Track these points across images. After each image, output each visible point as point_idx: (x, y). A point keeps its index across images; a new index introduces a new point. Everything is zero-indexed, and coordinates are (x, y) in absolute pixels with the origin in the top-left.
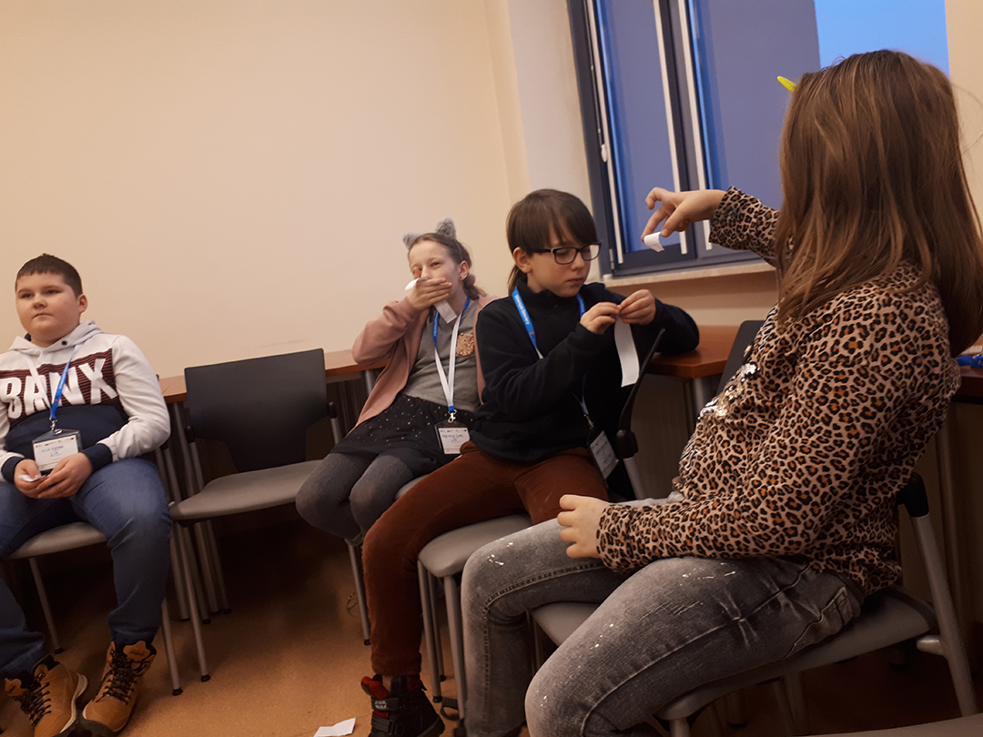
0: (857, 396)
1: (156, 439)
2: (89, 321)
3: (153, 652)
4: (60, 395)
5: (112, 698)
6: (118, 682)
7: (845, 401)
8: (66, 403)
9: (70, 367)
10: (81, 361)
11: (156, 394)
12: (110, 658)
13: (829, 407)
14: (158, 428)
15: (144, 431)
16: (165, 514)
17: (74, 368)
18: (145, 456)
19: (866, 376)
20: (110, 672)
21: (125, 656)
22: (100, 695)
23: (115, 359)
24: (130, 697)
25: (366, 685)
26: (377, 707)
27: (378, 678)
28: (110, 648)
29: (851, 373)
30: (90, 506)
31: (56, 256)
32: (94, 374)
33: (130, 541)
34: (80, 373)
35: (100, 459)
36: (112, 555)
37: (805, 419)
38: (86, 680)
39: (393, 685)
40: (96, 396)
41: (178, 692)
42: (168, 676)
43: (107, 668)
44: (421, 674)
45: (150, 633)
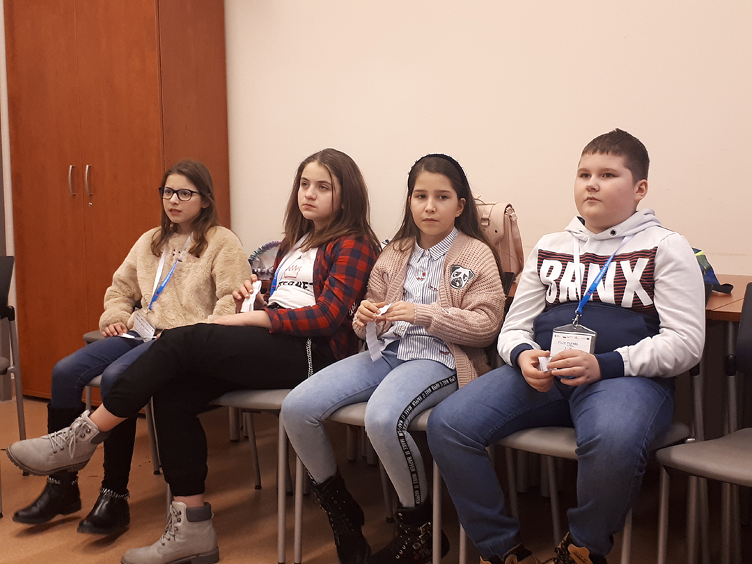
9: (612, 260)
10: (625, 257)
40: (628, 299)
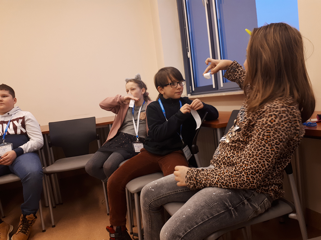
0: (274, 138)
1: (39, 146)
2: (17, 107)
3: (36, 217)
4: (7, 131)
5: (21, 233)
6: (24, 228)
7: (270, 139)
8: (8, 134)
9: (10, 122)
10: (14, 120)
11: (39, 131)
12: (21, 220)
13: (265, 141)
14: (39, 143)
15: (35, 144)
16: (41, 171)
17: (12, 122)
18: (35, 152)
19: (276, 131)
20: (21, 224)
21: (26, 219)
22: (17, 232)
23: (26, 120)
24: (28, 233)
25: (108, 229)
26: (111, 236)
27: (112, 227)
28: (21, 216)
29: (272, 130)
30: (15, 168)
31: (7, 85)
32: (18, 124)
33: (29, 180)
34: (14, 124)
35: (20, 153)
36: (23, 185)
37: (257, 145)
38: (13, 227)
39: (117, 229)
40: (19, 132)
41: (44, 231)
42: (41, 226)
43: (20, 223)
44: (126, 225)
45: (35, 211)
